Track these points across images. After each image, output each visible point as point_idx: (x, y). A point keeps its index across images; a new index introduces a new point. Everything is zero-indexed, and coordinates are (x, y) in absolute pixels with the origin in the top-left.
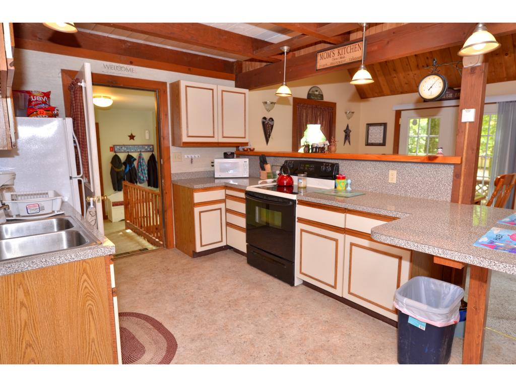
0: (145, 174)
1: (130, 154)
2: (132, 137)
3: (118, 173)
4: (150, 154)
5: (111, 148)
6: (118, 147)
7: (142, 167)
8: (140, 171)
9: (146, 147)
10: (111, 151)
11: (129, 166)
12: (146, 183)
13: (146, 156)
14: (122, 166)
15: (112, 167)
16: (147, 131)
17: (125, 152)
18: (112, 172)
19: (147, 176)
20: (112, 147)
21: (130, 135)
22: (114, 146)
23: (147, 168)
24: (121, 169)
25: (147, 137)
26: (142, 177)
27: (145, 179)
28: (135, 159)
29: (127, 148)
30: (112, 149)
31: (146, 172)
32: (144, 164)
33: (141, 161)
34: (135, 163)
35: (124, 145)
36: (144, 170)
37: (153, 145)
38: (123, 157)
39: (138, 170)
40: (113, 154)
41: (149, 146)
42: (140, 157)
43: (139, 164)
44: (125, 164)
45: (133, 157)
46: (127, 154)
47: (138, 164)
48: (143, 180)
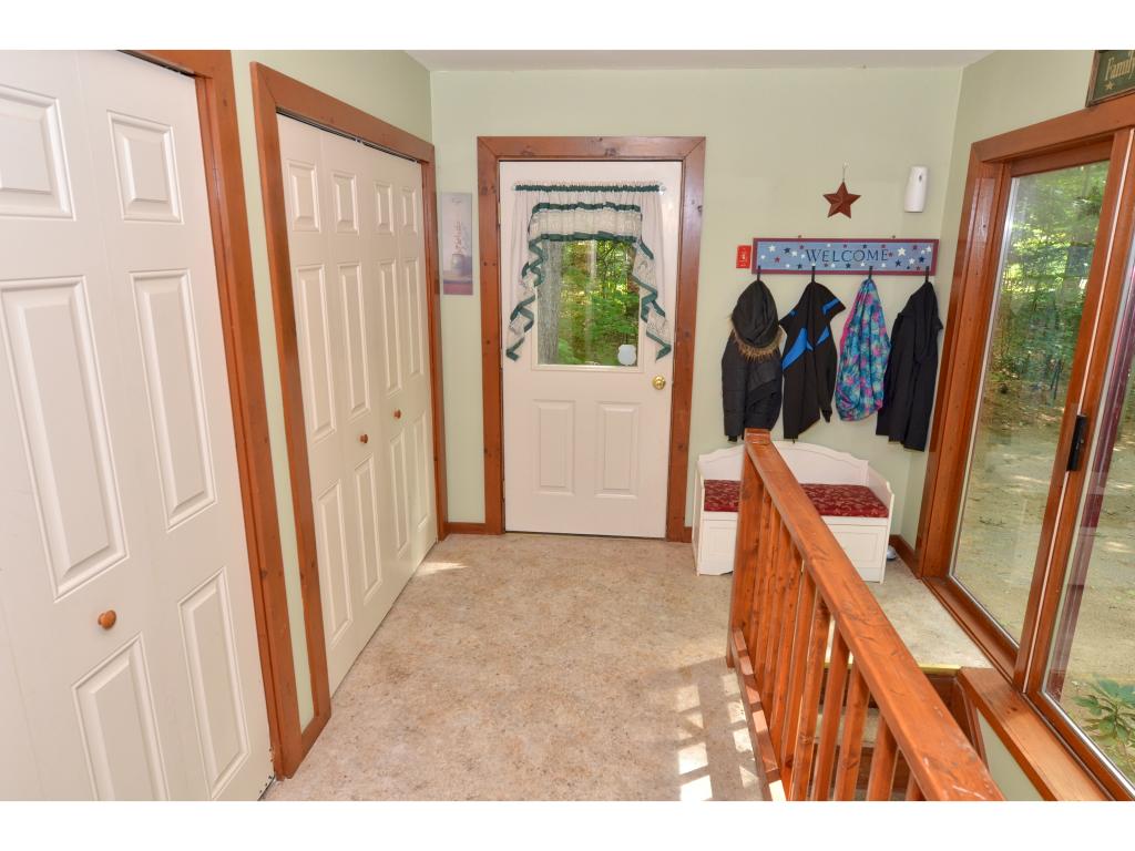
0: (872, 380)
1: (820, 279)
2: (842, 202)
3: (750, 365)
4: (916, 283)
5: (741, 249)
6: (772, 248)
7: (864, 347)
8: (851, 361)
9: (902, 252)
10: (741, 264)
11: (807, 339)
12: (872, 421)
13: (894, 295)
14: (772, 335)
15: (732, 337)
16: (920, 171)
17: (799, 271)
18: (732, 362)
19: (878, 387)
20: (748, 248)
21: (834, 190)
22: (756, 241)
23: (886, 352)
24: (769, 350)
25: (915, 201)
26: (856, 393)
27: (868, 401)
28: (840, 307)
29: (812, 256)
30: (747, 256)
31: (879, 369)
32: (875, 331)
33: (866, 317)
34: (838, 324)
35: (799, 240)
36: (871, 360)
37: (936, 243)
38: (786, 294)
39: (844, 358)
40: (746, 278)
41: (914, 243)
42: (866, 298)
43: (855, 329)
44: (788, 322)
45: (830, 296)
46: (807, 280)
47: (847, 329)
48: (860, 406)
